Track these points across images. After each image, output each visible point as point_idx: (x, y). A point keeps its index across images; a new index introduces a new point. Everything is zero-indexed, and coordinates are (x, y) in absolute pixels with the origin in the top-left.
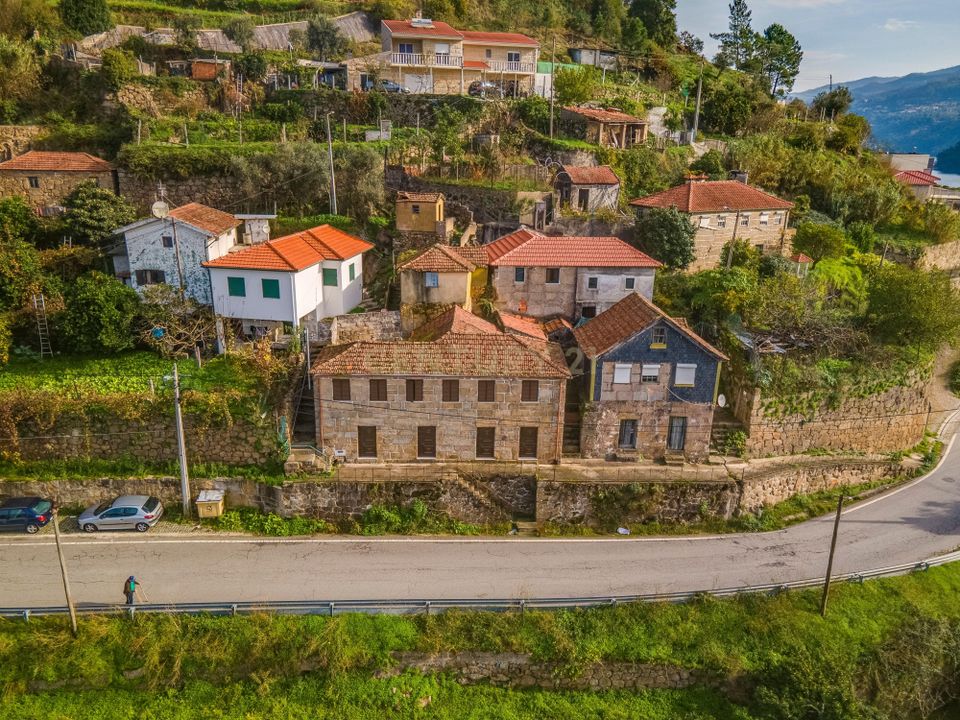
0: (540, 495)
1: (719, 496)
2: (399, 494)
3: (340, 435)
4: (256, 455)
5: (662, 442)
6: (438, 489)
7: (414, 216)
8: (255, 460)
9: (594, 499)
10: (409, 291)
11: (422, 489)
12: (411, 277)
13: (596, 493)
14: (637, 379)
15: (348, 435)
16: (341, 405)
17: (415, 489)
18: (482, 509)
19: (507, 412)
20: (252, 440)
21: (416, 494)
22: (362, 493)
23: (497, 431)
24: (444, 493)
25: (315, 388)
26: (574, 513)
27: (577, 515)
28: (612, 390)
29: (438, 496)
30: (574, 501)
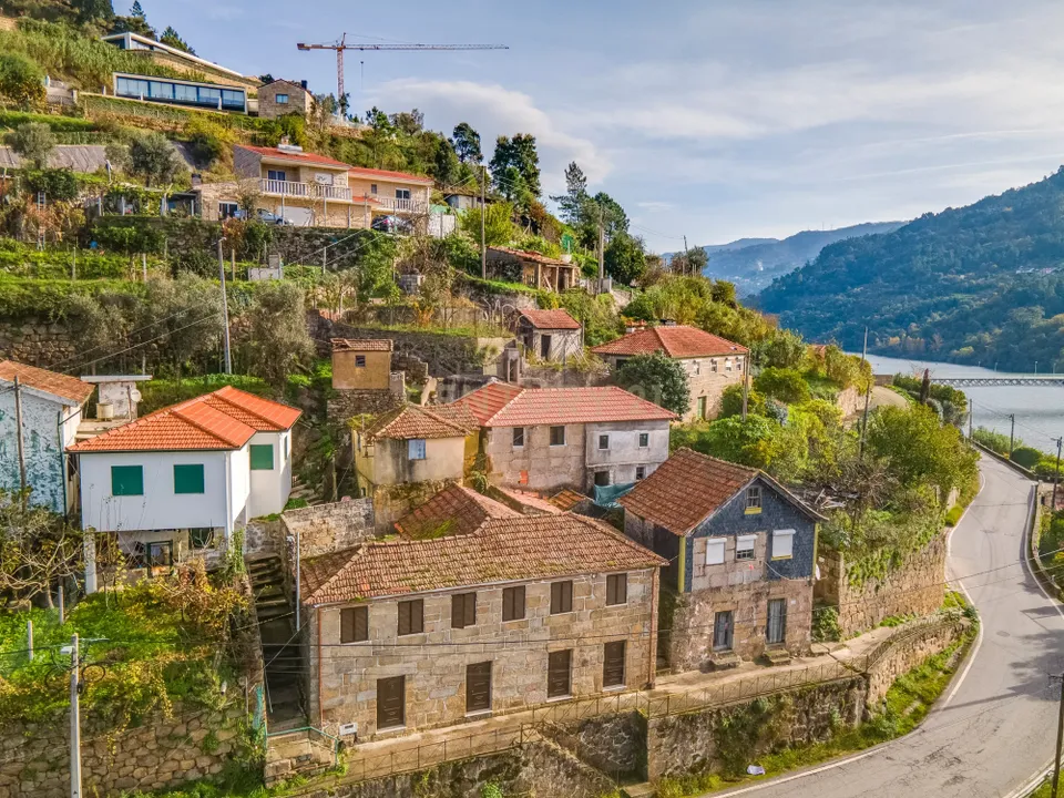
0: (652, 740)
1: (847, 696)
2: (459, 780)
3: (349, 699)
4: (204, 762)
5: (761, 636)
6: (517, 760)
7: (358, 370)
8: (202, 771)
9: (717, 731)
10: (386, 468)
11: (495, 765)
12: (389, 448)
13: (719, 722)
14: (732, 555)
15: (362, 697)
16: (354, 650)
17: (484, 768)
18: (578, 778)
19: (587, 624)
20: (196, 735)
21: (485, 775)
22: (403, 791)
23: (576, 654)
24: (526, 764)
25: (313, 628)
26: (694, 757)
27: (698, 759)
28: (704, 575)
29: (517, 771)
30: (694, 740)
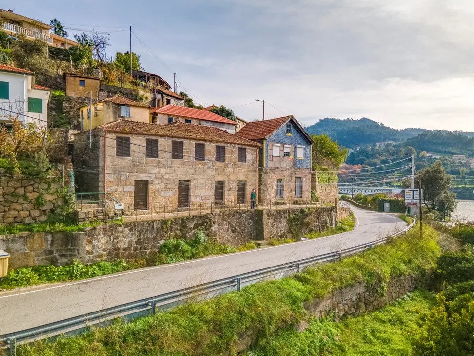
0: (265, 219)
1: (330, 214)
2: (184, 227)
3: (120, 189)
4: (36, 213)
6: (211, 220)
7: (81, 88)
8: (34, 218)
9: (288, 220)
10: (109, 118)
11: (200, 221)
12: (111, 108)
13: (289, 216)
14: (282, 154)
15: (127, 189)
16: (123, 161)
17: (196, 222)
18: (236, 234)
19: (231, 170)
20: (32, 196)
21: (196, 226)
22: (157, 229)
23: (226, 184)
24: (214, 223)
26: (281, 231)
27: (282, 232)
28: (272, 161)
29: (211, 226)
30: (281, 222)
